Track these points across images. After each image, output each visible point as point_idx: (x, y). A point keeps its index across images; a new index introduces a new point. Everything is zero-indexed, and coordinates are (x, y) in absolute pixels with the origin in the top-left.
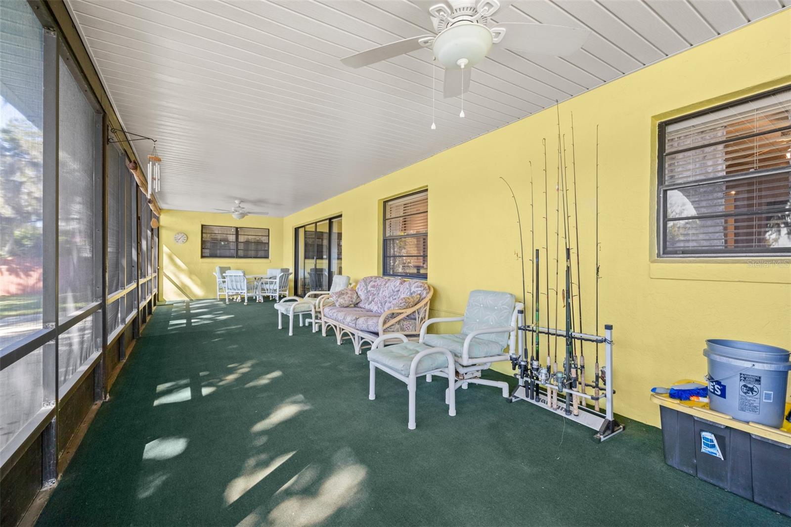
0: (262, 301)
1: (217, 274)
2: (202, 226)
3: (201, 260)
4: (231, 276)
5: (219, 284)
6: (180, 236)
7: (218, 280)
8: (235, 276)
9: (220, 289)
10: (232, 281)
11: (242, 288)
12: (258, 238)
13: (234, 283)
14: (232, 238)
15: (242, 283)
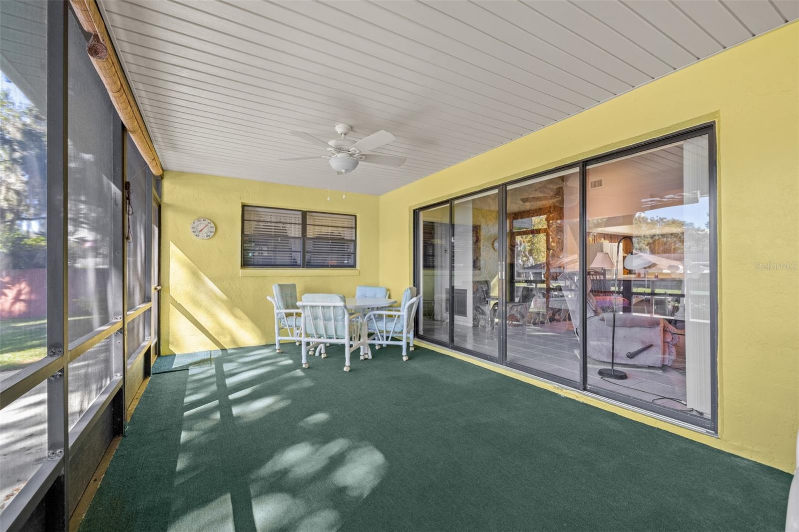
0: (370, 357)
1: (274, 299)
2: (244, 206)
3: (241, 270)
4: (312, 307)
5: (280, 319)
6: (204, 226)
7: (276, 311)
8: (323, 307)
9: (279, 329)
10: (315, 318)
11: (339, 333)
12: (336, 231)
13: (321, 323)
14: (295, 231)
15: (340, 323)
